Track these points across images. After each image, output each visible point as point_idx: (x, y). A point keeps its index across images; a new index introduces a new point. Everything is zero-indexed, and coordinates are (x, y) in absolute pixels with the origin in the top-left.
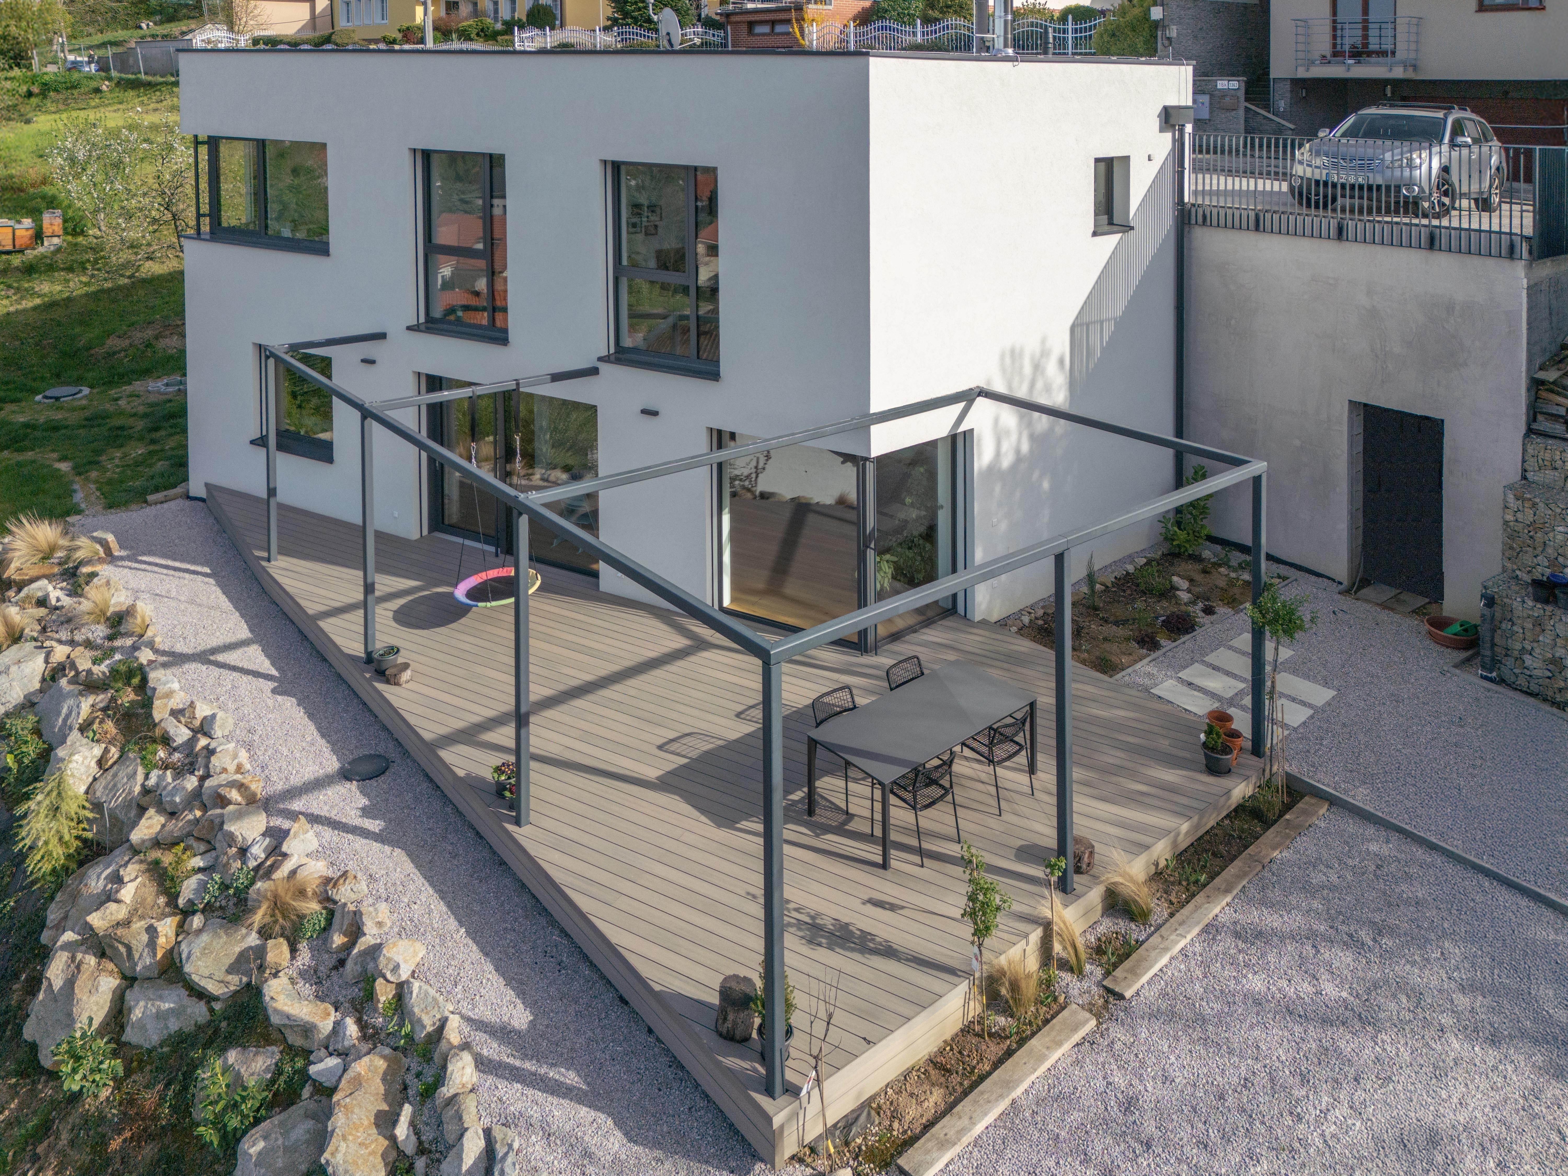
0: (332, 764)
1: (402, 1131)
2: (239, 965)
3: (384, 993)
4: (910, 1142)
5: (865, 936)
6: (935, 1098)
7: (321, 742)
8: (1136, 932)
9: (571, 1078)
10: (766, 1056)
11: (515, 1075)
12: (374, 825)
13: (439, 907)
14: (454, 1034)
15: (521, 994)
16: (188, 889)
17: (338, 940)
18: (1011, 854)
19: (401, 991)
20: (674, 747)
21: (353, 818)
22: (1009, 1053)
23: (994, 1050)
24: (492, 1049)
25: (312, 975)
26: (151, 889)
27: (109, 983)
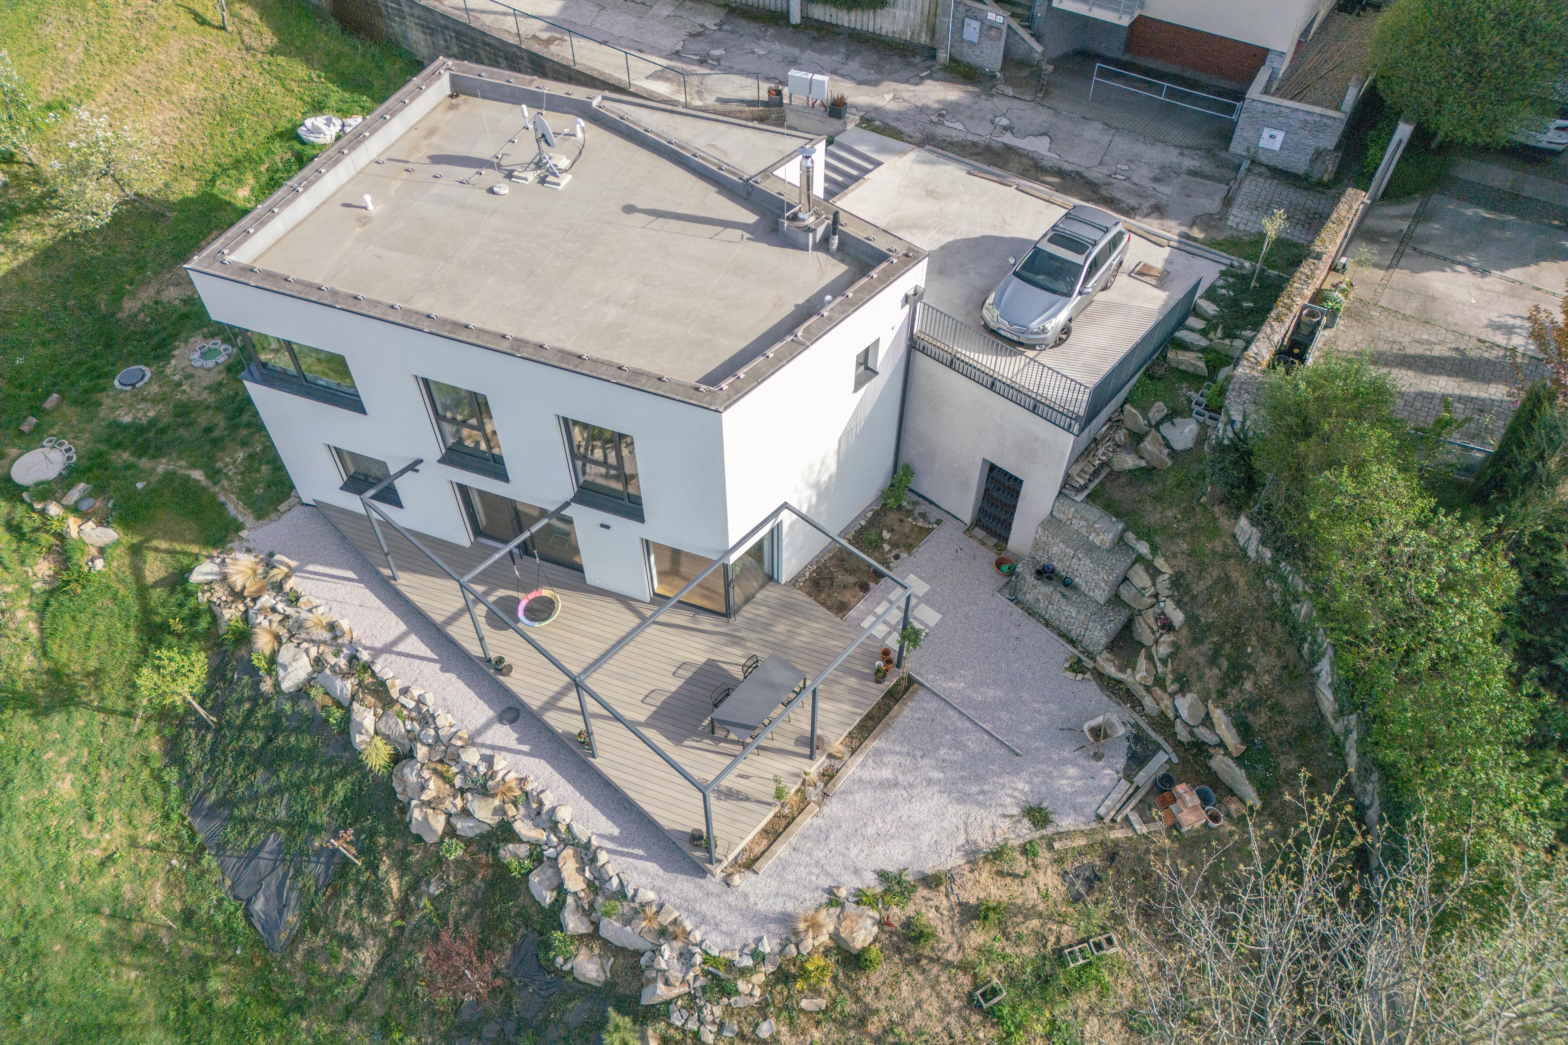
0: (491, 713)
1: (587, 874)
2: (495, 812)
3: (562, 828)
4: (757, 859)
5: (738, 792)
6: (765, 842)
7: (481, 702)
8: (837, 764)
9: (640, 852)
10: (708, 850)
11: (622, 854)
12: (526, 748)
13: (570, 788)
14: (595, 842)
15: (614, 822)
16: (458, 781)
17: (535, 806)
18: (792, 742)
19: (569, 827)
20: (648, 700)
21: (514, 745)
22: (789, 824)
23: (784, 823)
24: (610, 845)
25: (528, 816)
26: (440, 782)
27: (442, 818)
